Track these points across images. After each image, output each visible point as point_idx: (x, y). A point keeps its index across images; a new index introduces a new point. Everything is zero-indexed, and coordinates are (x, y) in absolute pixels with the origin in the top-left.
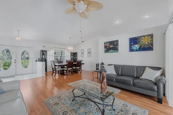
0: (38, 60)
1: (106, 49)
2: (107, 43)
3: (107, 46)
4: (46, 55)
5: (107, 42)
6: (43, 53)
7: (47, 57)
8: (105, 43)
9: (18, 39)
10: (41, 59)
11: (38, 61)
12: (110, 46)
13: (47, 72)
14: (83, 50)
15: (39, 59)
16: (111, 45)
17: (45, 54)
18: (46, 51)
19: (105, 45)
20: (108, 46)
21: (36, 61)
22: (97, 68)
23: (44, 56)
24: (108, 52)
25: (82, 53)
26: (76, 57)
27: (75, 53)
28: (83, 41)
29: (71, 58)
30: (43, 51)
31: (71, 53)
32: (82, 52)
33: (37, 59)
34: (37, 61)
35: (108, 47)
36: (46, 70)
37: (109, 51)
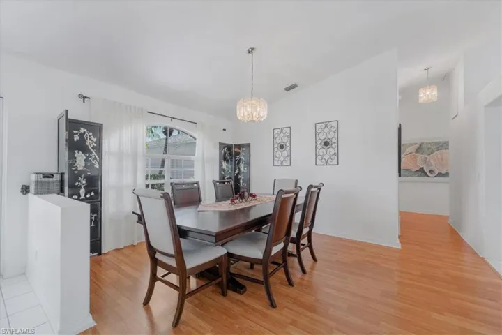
0: (37, 183)
4: (99, 148)
6: (76, 138)
7: (101, 164)
10: (62, 174)
11: (37, 193)
13: (100, 254)
14: (286, 131)
15: (45, 176)
17: (90, 144)
18: (96, 128)
21: (26, 189)
23: (80, 157)
25: (282, 147)
26: (242, 165)
27: (240, 147)
29: (221, 169)
30: (73, 125)
32: (278, 141)
33: (33, 177)
34: (32, 188)
36: (96, 246)
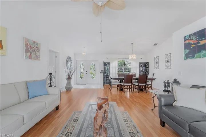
0: (101, 72)
1: (187, 51)
2: (190, 37)
3: (191, 44)
4: (109, 66)
5: (191, 35)
7: (109, 69)
8: (185, 37)
9: (84, 54)
12: (199, 43)
14: (158, 58)
16: (202, 40)
18: (109, 63)
19: (187, 42)
20: (194, 44)
22: (166, 89)
24: (193, 57)
25: (157, 63)
26: (147, 69)
27: (146, 63)
28: (156, 43)
29: (140, 70)
30: (105, 63)
31: (140, 63)
32: (156, 61)
35: (193, 46)
37: (196, 55)
